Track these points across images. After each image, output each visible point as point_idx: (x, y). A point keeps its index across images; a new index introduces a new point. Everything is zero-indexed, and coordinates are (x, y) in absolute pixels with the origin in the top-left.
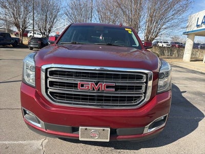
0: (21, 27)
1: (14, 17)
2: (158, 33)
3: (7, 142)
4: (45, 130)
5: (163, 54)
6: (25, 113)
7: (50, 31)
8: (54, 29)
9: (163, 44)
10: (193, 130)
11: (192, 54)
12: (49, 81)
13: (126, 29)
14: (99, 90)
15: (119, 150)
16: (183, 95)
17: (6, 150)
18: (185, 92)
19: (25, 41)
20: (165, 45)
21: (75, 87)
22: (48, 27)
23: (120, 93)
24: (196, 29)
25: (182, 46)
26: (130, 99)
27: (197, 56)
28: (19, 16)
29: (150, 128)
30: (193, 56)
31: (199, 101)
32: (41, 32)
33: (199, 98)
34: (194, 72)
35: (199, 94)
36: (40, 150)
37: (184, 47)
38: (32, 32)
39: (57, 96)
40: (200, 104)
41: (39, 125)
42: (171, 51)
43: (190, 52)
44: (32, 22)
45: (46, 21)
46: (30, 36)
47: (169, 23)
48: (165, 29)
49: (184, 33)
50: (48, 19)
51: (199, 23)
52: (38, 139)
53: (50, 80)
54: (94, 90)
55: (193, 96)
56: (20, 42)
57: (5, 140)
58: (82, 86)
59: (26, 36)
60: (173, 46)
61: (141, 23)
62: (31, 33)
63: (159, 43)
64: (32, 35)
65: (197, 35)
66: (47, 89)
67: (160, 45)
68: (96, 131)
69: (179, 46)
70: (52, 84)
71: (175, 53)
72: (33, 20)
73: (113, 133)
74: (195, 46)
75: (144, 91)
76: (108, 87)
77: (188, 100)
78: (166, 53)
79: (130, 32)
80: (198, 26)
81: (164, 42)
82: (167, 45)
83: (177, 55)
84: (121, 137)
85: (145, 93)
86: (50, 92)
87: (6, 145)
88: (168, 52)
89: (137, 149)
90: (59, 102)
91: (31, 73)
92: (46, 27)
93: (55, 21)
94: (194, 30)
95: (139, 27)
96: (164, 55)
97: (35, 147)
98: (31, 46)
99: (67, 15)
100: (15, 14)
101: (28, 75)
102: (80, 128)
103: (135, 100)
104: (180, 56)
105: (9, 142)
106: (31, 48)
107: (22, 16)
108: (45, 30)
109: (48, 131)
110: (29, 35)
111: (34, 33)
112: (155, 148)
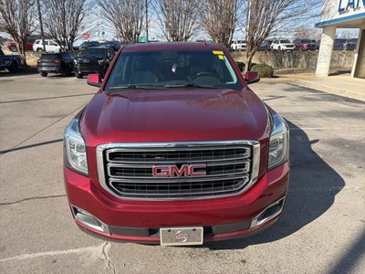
0: (19, 34)
1: (5, 18)
2: (269, 29)
3: (52, 253)
4: (109, 235)
5: (280, 64)
6: (76, 212)
7: (73, 37)
8: (80, 32)
9: (280, 44)
10: (325, 210)
11: (332, 61)
12: (111, 168)
13: (215, 52)
14: (183, 175)
15: (216, 251)
16: (314, 147)
17: (54, 265)
18: (317, 141)
19: (31, 60)
20: (283, 47)
21: (147, 172)
22: (69, 30)
23: (215, 177)
24: (337, 16)
25: (314, 47)
26: (229, 183)
27: (342, 64)
28: (13, 14)
29: (259, 219)
30: (335, 65)
31: (338, 157)
32: (57, 41)
33: (339, 151)
34: (334, 98)
35: (339, 143)
36: (103, 260)
37: (318, 49)
38: (41, 41)
39: (123, 187)
40: (339, 163)
41: (100, 229)
42: (295, 57)
43: (328, 59)
44: (38, 22)
45: (64, 18)
46: (38, 49)
47: (288, 7)
48: (283, 18)
49: (317, 25)
50: (68, 15)
51: (344, 5)
52: (96, 244)
53: (110, 165)
54: (176, 175)
55: (329, 148)
56: (22, 62)
57: (48, 250)
58: (159, 171)
59: (30, 48)
60: (297, 48)
61: (239, 12)
62: (38, 43)
63: (273, 44)
64: (42, 46)
65: (339, 26)
66: (107, 178)
67: (276, 47)
68: (183, 232)
69: (309, 46)
70: (114, 171)
71: (301, 60)
72: (40, 18)
73: (208, 232)
74: (338, 45)
75: (248, 170)
76: (196, 170)
77: (321, 156)
78: (286, 61)
79: (221, 57)
80: (341, 11)
81: (282, 42)
82: (288, 46)
83: (305, 65)
84: (219, 236)
85: (250, 173)
86: (113, 183)
87: (51, 257)
88: (289, 60)
89: (243, 248)
90: (126, 196)
91: (78, 154)
92: (65, 31)
93: (80, 19)
94: (334, 18)
95: (236, 20)
96: (282, 66)
97: (94, 257)
98: (44, 69)
99: (102, 5)
100: (6, 11)
101: (75, 158)
102: (161, 229)
103: (236, 183)
104: (311, 67)
105: (55, 253)
106: (45, 74)
107: (17, 12)
108: (64, 36)
109: (114, 236)
110: (35, 47)
111: (44, 43)
112: (269, 244)
